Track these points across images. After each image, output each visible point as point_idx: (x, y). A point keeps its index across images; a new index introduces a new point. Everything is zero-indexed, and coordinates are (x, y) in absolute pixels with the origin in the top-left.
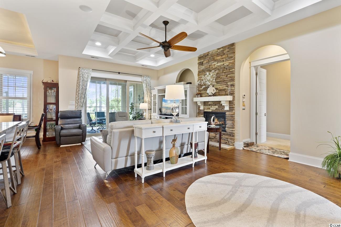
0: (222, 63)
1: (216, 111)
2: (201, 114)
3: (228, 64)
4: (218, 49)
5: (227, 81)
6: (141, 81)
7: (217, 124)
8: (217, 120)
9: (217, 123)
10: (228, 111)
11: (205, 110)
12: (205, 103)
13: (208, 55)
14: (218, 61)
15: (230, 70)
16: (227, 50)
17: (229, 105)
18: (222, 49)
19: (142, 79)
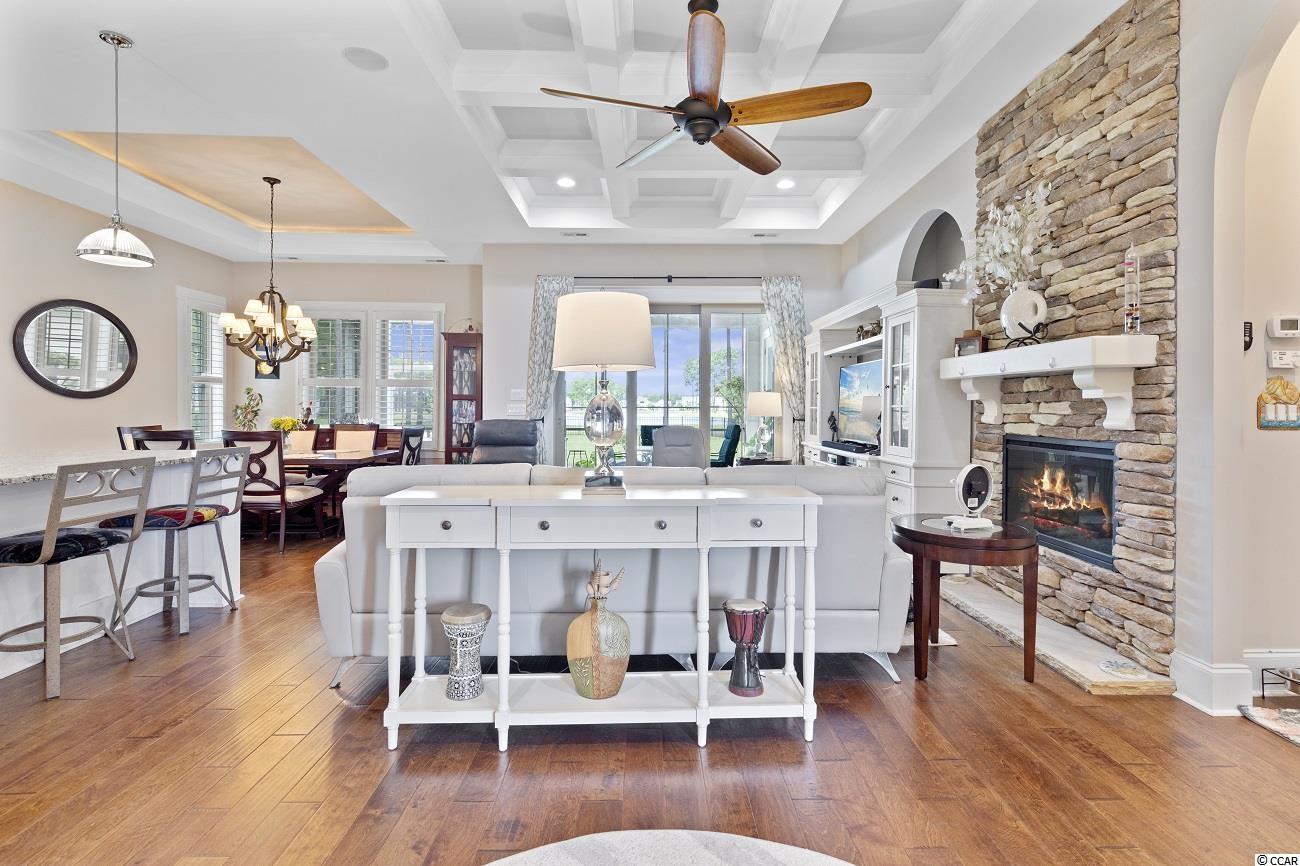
0: (1094, 134)
1: (1061, 433)
2: (987, 446)
3: (1126, 127)
4: (1073, 52)
5: (1118, 241)
6: (759, 301)
7: (1064, 506)
8: (1064, 481)
9: (1064, 500)
10: (1124, 435)
11: (1010, 429)
12: (1009, 386)
13: (1022, 107)
14: (1073, 126)
15: (1143, 165)
16: (1125, 33)
17: (1136, 399)
18: (1093, 45)
19: (762, 291)
